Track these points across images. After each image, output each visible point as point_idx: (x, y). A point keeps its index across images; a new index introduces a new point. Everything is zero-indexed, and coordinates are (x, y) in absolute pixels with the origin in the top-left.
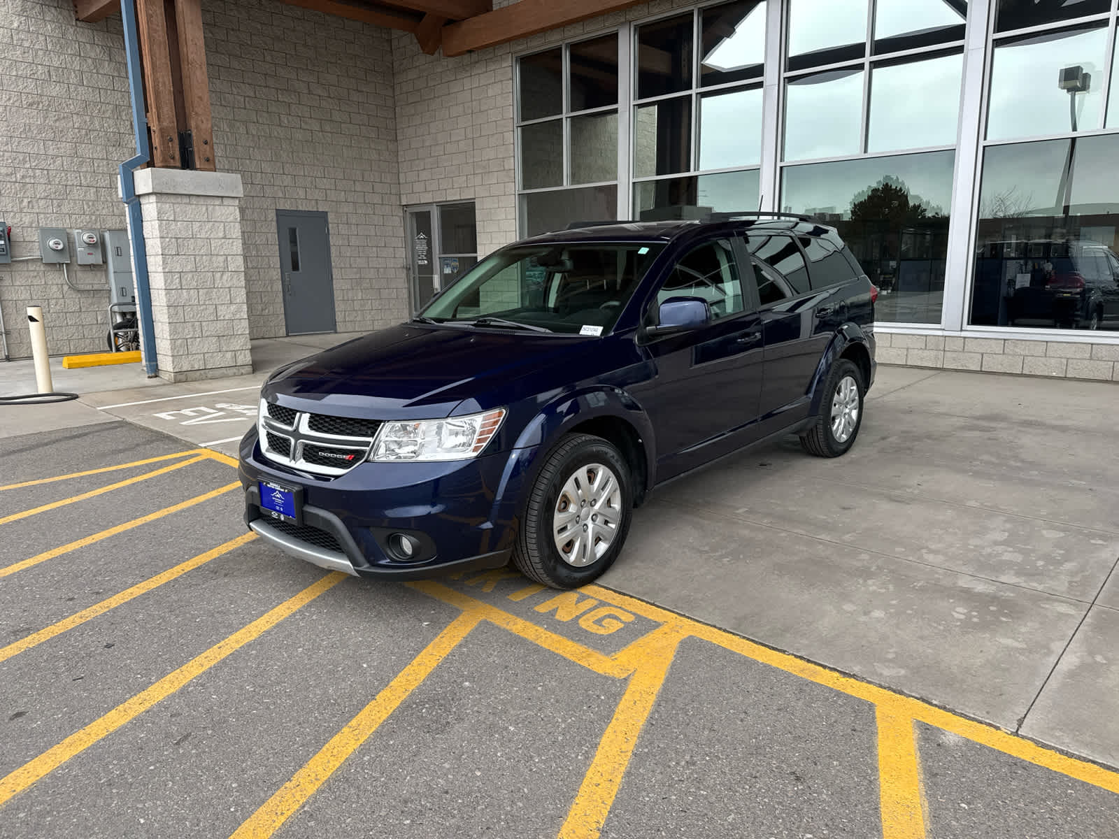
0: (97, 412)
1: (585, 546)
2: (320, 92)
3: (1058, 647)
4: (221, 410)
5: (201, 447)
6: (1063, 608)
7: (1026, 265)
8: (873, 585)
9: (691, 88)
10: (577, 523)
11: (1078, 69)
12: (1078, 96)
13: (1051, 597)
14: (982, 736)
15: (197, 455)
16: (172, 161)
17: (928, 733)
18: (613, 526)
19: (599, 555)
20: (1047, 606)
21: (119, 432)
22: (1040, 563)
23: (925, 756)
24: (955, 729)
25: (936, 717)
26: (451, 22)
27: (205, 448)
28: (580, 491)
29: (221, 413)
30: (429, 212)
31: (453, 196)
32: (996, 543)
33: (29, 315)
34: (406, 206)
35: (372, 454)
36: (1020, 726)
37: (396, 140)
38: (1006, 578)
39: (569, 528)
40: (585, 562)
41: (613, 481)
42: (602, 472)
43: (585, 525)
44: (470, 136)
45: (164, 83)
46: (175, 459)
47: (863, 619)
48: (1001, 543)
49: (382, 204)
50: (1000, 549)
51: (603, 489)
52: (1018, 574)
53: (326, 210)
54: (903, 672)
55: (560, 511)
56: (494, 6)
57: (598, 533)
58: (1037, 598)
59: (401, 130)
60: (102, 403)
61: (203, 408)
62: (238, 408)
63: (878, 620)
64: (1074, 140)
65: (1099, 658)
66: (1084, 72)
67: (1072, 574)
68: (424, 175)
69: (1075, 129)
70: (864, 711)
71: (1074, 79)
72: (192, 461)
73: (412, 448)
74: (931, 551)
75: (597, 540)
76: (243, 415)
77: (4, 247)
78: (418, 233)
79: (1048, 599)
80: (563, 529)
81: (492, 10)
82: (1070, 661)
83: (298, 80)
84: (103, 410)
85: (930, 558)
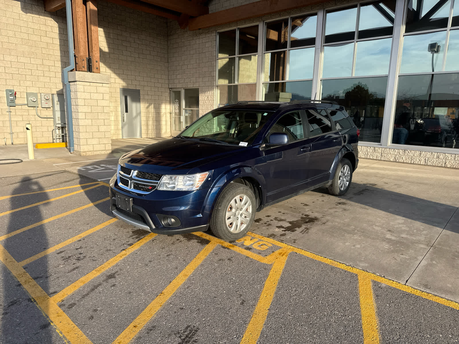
0: (54, 166)
1: (237, 226)
2: (139, 42)
3: (420, 258)
4: (103, 167)
5: (98, 181)
6: (422, 246)
7: (413, 121)
8: (356, 237)
9: (286, 48)
10: (235, 216)
11: (435, 44)
12: (435, 55)
13: (419, 242)
14: (394, 285)
15: (98, 184)
16: (83, 68)
17: (376, 284)
18: (248, 219)
19: (242, 229)
20: (417, 245)
21: (65, 174)
22: (415, 231)
23: (375, 290)
24: (385, 282)
25: (379, 279)
26: (192, 18)
27: (100, 181)
28: (237, 204)
29: (103, 168)
30: (180, 91)
31: (190, 86)
32: (399, 224)
33: (27, 127)
34: (171, 88)
35: (159, 187)
36: (406, 282)
37: (168, 62)
38: (404, 236)
39: (231, 217)
40: (237, 232)
41: (249, 202)
42: (245, 197)
43: (238, 217)
44: (198, 62)
45: (82, 38)
46: (90, 185)
47: (353, 247)
48: (402, 224)
49: (162, 87)
50: (400, 226)
51: (245, 204)
52: (407, 235)
53: (139, 89)
54: (367, 265)
55: (229, 211)
56: (209, 12)
57: (242, 221)
58: (413, 243)
59: (170, 59)
60: (54, 163)
61: (95, 166)
62: (110, 167)
63: (358, 248)
64: (433, 75)
65: (434, 262)
66: (438, 45)
67: (426, 235)
68: (178, 77)
69: (433, 71)
70: (354, 277)
71: (434, 48)
72: (97, 186)
73: (173, 185)
74: (376, 226)
75: (242, 223)
76: (112, 169)
77: (13, 99)
78: (175, 100)
79: (417, 243)
80: (229, 218)
81: (208, 13)
82: (424, 263)
83: (130, 37)
84: (56, 166)
85: (376, 228)
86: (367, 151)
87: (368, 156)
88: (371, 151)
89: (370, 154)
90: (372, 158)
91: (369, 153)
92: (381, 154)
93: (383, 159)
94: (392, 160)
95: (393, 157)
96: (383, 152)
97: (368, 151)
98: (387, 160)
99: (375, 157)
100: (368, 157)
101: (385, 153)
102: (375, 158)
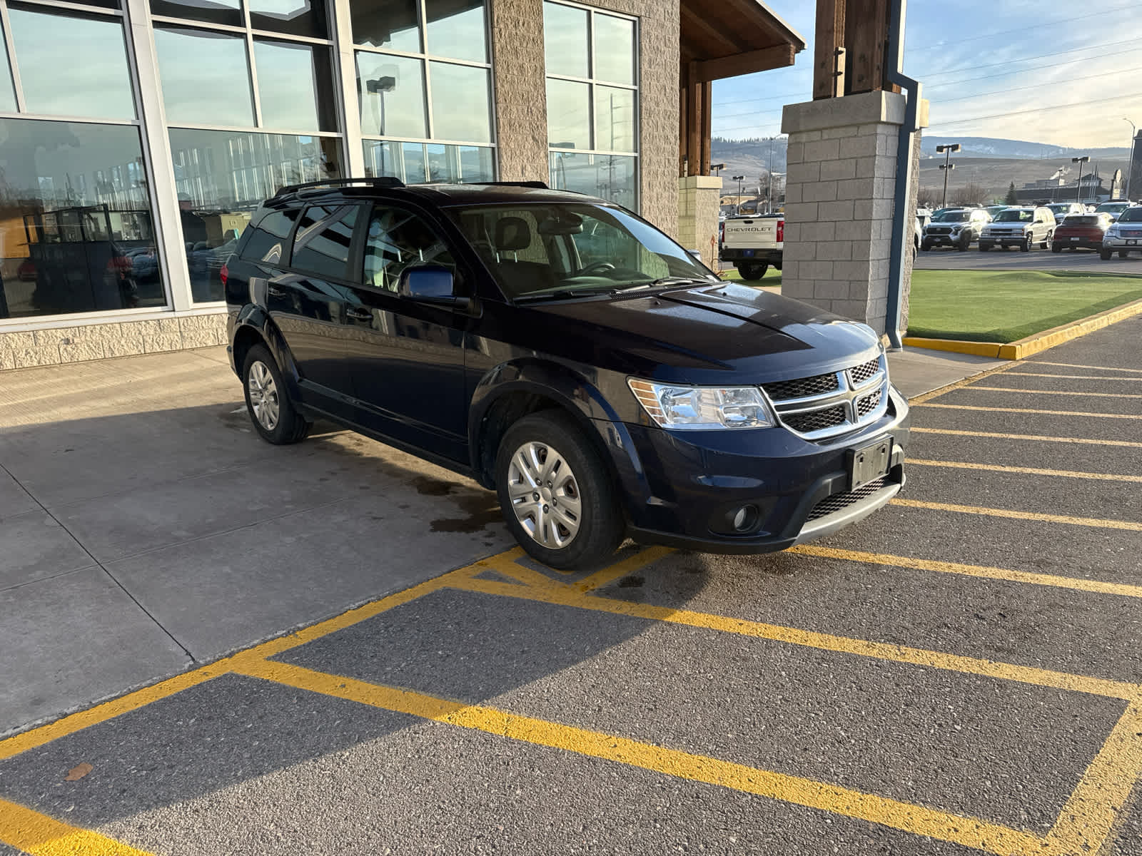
86: (140, 333)
87: (147, 347)
88: (152, 332)
89: (150, 341)
90: (159, 350)
91: (147, 338)
92: (179, 334)
93: (187, 346)
94: (210, 343)
95: (211, 335)
96: (182, 327)
97: (144, 332)
98: (199, 346)
99: (166, 344)
100: (148, 351)
101: (189, 330)
102: (167, 348)
